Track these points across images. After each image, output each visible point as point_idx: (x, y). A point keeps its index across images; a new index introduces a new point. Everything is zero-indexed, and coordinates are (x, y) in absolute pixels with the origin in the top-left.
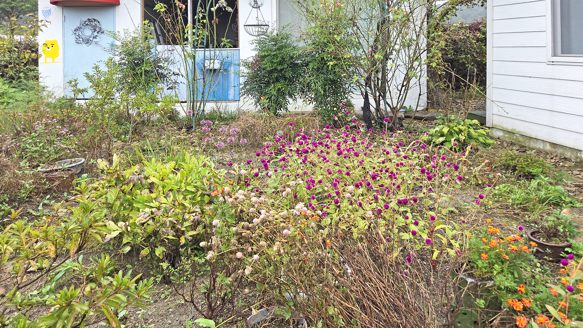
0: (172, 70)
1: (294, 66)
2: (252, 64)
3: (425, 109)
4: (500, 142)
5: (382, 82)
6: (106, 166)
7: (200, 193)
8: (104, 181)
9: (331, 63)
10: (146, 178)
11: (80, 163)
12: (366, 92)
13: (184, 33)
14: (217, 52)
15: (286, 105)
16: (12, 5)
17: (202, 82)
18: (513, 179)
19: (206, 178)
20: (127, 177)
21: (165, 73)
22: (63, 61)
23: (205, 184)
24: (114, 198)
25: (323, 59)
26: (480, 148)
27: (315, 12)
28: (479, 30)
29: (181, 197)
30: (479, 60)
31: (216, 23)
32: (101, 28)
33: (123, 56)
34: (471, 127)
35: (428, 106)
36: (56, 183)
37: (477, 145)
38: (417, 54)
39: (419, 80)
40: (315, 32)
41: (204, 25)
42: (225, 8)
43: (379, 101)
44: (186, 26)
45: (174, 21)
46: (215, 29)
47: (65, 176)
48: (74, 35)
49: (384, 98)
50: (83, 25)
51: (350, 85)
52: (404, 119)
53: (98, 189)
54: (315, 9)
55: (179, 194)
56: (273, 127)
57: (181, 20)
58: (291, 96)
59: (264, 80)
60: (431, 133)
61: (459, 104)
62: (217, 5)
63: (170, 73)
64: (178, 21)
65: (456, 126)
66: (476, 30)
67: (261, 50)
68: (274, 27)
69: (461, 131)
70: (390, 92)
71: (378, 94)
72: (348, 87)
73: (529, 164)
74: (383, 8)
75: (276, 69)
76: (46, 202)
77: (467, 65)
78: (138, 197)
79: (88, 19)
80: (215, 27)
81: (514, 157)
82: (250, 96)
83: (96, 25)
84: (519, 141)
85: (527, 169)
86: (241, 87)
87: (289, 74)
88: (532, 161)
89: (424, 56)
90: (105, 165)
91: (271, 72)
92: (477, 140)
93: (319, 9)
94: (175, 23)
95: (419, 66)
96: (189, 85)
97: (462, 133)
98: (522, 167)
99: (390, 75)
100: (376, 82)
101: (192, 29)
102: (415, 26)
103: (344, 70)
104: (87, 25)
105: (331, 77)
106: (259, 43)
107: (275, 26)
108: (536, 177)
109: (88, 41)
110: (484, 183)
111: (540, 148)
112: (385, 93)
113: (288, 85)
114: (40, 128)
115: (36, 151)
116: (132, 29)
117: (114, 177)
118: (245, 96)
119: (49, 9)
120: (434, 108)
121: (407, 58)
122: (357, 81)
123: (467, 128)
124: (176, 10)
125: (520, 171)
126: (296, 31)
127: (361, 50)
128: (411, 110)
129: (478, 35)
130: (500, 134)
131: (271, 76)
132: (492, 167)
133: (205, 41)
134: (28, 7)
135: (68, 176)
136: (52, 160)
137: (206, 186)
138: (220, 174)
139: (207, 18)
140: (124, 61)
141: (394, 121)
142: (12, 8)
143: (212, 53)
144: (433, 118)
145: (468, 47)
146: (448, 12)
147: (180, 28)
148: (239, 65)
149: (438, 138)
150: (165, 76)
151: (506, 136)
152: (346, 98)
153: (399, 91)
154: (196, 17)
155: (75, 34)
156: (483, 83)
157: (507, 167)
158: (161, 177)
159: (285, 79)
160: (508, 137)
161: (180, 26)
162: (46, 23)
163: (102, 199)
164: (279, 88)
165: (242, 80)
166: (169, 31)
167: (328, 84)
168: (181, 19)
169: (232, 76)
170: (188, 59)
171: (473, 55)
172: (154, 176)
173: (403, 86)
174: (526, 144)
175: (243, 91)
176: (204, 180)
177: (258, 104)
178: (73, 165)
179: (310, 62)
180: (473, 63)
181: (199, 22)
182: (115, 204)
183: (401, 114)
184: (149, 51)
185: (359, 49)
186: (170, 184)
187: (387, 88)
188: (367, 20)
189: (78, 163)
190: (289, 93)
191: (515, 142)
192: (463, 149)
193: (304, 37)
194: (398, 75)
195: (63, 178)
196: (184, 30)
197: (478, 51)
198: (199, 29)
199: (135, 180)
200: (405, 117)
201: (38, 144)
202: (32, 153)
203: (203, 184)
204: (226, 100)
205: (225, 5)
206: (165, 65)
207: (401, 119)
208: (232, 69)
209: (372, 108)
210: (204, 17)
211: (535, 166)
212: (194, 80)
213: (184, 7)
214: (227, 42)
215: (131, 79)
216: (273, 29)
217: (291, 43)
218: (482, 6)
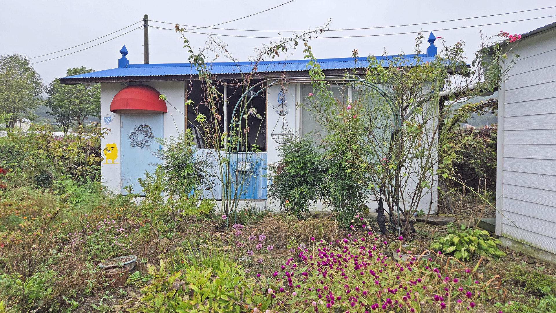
0: (210, 172)
1: (315, 171)
2: (278, 168)
3: (436, 214)
4: (509, 251)
5: (395, 189)
6: (154, 271)
7: (232, 302)
8: (153, 286)
9: (349, 171)
10: (187, 284)
11: (133, 260)
12: (381, 199)
13: (220, 141)
14: (248, 156)
15: (308, 207)
16: (80, 107)
17: (235, 185)
18: (522, 296)
19: (237, 288)
20: (171, 282)
21: (204, 175)
22: (121, 162)
23: (237, 294)
24: (160, 303)
25: (341, 165)
26: (490, 259)
27: (334, 121)
28: (489, 136)
29: (216, 305)
30: (489, 165)
31: (248, 132)
32: (151, 133)
33: (169, 160)
34: (480, 238)
35: (438, 210)
36: (114, 280)
37: (486, 257)
38: (430, 165)
39: (431, 189)
40: (334, 140)
41: (237, 133)
42: (255, 115)
43: (393, 206)
44: (222, 135)
45: (212, 129)
46: (247, 137)
47: (121, 274)
48: (130, 140)
49: (397, 204)
50: (137, 130)
51: (365, 190)
52: (415, 223)
53: (147, 294)
54: (335, 118)
55: (214, 302)
56: (295, 229)
57: (218, 130)
58: (312, 199)
59: (288, 184)
60: (442, 241)
61: (469, 209)
62: (249, 113)
63: (208, 175)
64: (215, 130)
65: (466, 236)
66: (486, 135)
67: (286, 155)
68: (297, 135)
69: (471, 242)
70: (403, 198)
71: (391, 200)
72: (364, 192)
73: (538, 281)
74: (397, 118)
75: (299, 174)
76: (106, 297)
77: (477, 170)
78: (180, 303)
79: (141, 125)
80: (247, 135)
81: (524, 272)
82: (276, 197)
83: (147, 131)
84: (528, 252)
85: (536, 286)
86: (268, 189)
87: (310, 179)
88: (541, 277)
89: (436, 167)
90: (154, 269)
91: (295, 176)
92: (486, 251)
93: (338, 119)
94: (213, 131)
95: (430, 176)
96: (224, 187)
97: (472, 244)
98: (531, 284)
99: (403, 182)
100: (390, 188)
101: (227, 136)
102: (427, 137)
103: (360, 177)
104: (141, 130)
105: (349, 183)
106: (284, 150)
107: (299, 133)
108: (546, 297)
109: (141, 145)
110: (493, 299)
111: (548, 261)
112: (398, 199)
113: (309, 189)
114: (102, 228)
115: (98, 249)
116: (176, 136)
117: (161, 283)
118: (271, 198)
119: (109, 116)
120: (444, 212)
121: (420, 169)
122: (373, 188)
123: (477, 239)
124: (213, 120)
125: (529, 288)
126: (317, 138)
127: (376, 157)
128: (422, 214)
129: (488, 140)
130: (509, 243)
131: (295, 180)
132: (502, 281)
133: (238, 147)
134: (93, 109)
135: (123, 273)
136: (111, 257)
137: (238, 296)
138: (250, 284)
139: (240, 126)
140: (170, 164)
141: (407, 227)
142: (80, 109)
143: (244, 156)
144: (443, 223)
145: (477, 152)
146: (459, 119)
147: (217, 137)
148: (266, 169)
149: (449, 247)
150: (203, 178)
151: (515, 246)
152: (362, 202)
153: (412, 199)
154: (230, 125)
155: (131, 138)
156: (492, 187)
157: (516, 283)
158: (200, 285)
159: (307, 183)
160: (517, 247)
161: (217, 134)
162: (107, 131)
163: (151, 303)
164: (302, 191)
165: (269, 183)
166: (207, 139)
167: (345, 189)
168: (218, 128)
169: (260, 178)
170: (224, 164)
171: (483, 160)
172: (193, 284)
173: (415, 194)
174: (534, 255)
175: (270, 193)
176: (236, 290)
177: (283, 205)
178: (128, 262)
179: (329, 168)
180: (482, 168)
181: (233, 130)
182: (161, 309)
183: (414, 218)
184: (191, 155)
185: (374, 156)
186: (207, 292)
187: (400, 195)
188: (382, 129)
189: (132, 261)
190: (310, 196)
191: (523, 252)
192: (473, 260)
193: (324, 144)
194: (411, 185)
195: (120, 275)
196: (221, 138)
197: (488, 156)
198: (233, 136)
199: (178, 285)
200: (417, 220)
201: (100, 243)
202: (95, 251)
203: (235, 294)
204: (255, 199)
205: (255, 113)
206: (204, 168)
207: (412, 222)
208: (260, 171)
209: (385, 213)
210: (237, 126)
211: (544, 283)
212: (228, 184)
213: (220, 117)
214: (257, 148)
215: (175, 181)
216: (297, 137)
217: (312, 150)
218: (493, 113)
